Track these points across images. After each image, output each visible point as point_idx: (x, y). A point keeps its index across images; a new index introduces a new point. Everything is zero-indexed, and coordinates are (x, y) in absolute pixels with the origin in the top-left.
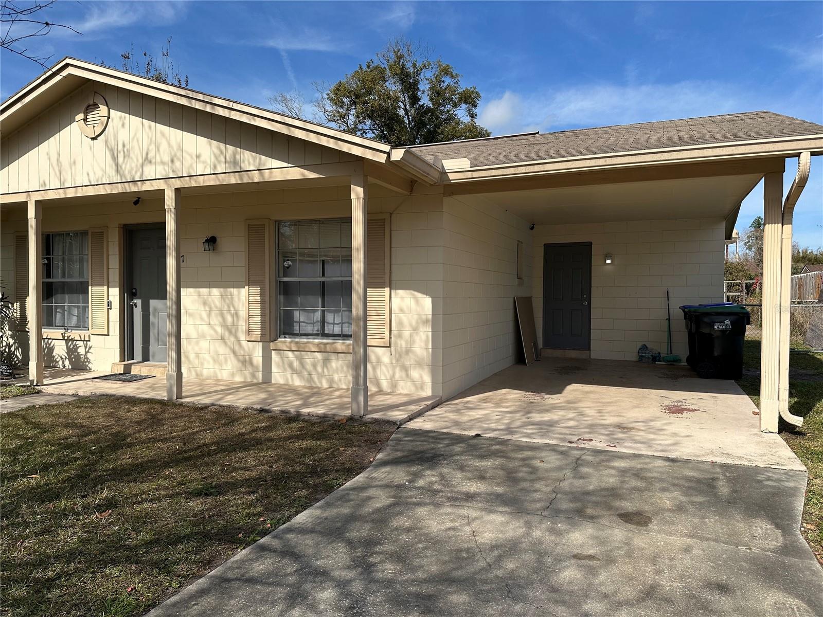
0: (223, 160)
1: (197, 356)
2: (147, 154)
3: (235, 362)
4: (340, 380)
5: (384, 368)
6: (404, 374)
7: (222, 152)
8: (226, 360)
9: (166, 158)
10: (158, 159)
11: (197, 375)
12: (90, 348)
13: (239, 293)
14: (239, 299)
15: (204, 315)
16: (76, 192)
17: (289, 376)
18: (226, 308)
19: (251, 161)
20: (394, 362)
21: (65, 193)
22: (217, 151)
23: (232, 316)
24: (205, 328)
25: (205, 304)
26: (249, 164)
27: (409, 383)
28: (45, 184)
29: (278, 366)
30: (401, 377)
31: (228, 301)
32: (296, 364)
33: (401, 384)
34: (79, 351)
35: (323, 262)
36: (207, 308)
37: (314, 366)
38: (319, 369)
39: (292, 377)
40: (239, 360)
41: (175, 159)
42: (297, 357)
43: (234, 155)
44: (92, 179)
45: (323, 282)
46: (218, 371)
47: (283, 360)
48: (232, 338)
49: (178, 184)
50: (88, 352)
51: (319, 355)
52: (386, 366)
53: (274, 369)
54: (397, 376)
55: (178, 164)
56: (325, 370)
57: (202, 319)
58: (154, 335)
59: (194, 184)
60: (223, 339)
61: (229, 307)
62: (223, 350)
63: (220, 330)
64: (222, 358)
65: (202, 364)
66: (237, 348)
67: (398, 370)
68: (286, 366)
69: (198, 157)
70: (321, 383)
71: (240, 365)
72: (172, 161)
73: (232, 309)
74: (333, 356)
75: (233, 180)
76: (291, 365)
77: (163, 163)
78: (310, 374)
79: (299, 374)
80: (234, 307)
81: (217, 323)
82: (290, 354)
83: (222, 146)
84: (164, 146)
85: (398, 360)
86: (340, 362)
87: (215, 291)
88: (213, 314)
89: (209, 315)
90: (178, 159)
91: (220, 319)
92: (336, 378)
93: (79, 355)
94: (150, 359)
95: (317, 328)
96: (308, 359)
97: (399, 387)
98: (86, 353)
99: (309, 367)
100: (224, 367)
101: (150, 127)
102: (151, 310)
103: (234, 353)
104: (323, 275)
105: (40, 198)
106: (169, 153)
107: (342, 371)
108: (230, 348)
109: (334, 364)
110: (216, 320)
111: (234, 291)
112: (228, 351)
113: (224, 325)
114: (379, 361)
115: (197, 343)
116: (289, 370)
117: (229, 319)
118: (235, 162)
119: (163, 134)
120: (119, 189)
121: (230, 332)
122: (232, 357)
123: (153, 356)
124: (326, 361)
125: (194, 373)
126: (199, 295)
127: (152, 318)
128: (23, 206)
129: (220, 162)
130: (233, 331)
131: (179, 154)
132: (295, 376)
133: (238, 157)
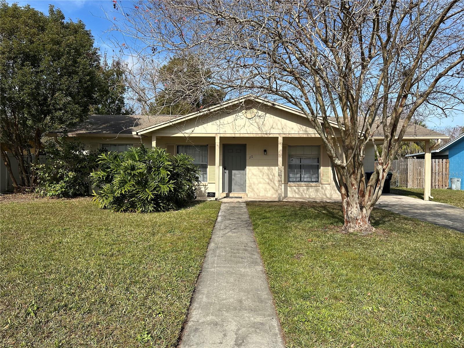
0: (302, 130)
1: (258, 189)
2: (272, 126)
3: (273, 191)
4: (313, 195)
5: (328, 191)
6: (334, 192)
7: (301, 128)
8: (270, 190)
9: (280, 128)
10: (277, 128)
11: (258, 196)
12: (207, 188)
13: (275, 168)
14: (275, 170)
15: (261, 176)
16: (240, 135)
17: (294, 194)
18: (270, 173)
19: (312, 131)
20: (331, 188)
21: (235, 135)
22: (300, 128)
23: (272, 176)
24: (261, 180)
25: (261, 172)
26: (311, 132)
27: (336, 195)
28: (225, 131)
29: (290, 191)
30: (334, 193)
31: (270, 171)
32: (297, 191)
33: (334, 195)
34: (201, 189)
35: (301, 158)
36: (262, 173)
37: (303, 191)
38: (305, 192)
39: (295, 195)
40: (275, 190)
41: (284, 128)
42: (297, 188)
43: (306, 129)
44: (248, 131)
45: (301, 165)
46: (266, 194)
47: (292, 190)
48: (272, 183)
49: (284, 136)
50: (206, 189)
51: (305, 188)
52: (329, 190)
53: (288, 192)
54: (332, 193)
55: (284, 130)
56: (307, 192)
57: (260, 177)
58: (234, 183)
59: (290, 136)
60: (269, 183)
61: (271, 173)
62: (268, 187)
63: (267, 180)
64: (268, 190)
65: (260, 192)
66: (274, 186)
67: (332, 191)
68: (293, 191)
69: (292, 128)
70: (306, 196)
71: (275, 192)
72: (282, 129)
73: (272, 173)
74: (310, 188)
75: (305, 136)
76: (295, 191)
77: (278, 129)
78: (302, 194)
79: (298, 194)
80: (273, 173)
81: (266, 178)
82: (294, 188)
83: (301, 126)
84: (279, 124)
85: (333, 188)
86: (313, 189)
87: (266, 168)
88: (264, 175)
89: (263, 176)
90: (285, 128)
91: (267, 177)
92: (311, 194)
93: (201, 191)
94: (232, 191)
95: (298, 179)
96: (301, 189)
97: (333, 196)
98: (205, 190)
99: (302, 191)
100: (269, 192)
101: (274, 118)
102: (233, 174)
103: (273, 188)
104: (301, 163)
105: (221, 136)
106: (282, 126)
107: (313, 192)
108: (271, 186)
109: (310, 190)
110: (265, 177)
111: (273, 168)
112: (270, 187)
113: (269, 179)
114: (326, 188)
115: (258, 185)
116: (294, 193)
117: (271, 177)
118: (306, 131)
119: (279, 120)
120: (260, 136)
121: (271, 181)
122: (272, 189)
123: (234, 190)
124: (308, 189)
125: (256, 195)
126: (259, 169)
127: (233, 177)
128: (214, 138)
129: (300, 130)
130: (273, 180)
131: (285, 127)
132: (296, 194)
133: (307, 130)
